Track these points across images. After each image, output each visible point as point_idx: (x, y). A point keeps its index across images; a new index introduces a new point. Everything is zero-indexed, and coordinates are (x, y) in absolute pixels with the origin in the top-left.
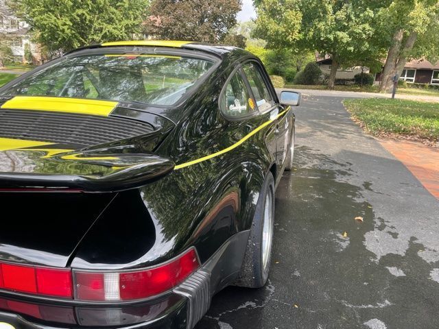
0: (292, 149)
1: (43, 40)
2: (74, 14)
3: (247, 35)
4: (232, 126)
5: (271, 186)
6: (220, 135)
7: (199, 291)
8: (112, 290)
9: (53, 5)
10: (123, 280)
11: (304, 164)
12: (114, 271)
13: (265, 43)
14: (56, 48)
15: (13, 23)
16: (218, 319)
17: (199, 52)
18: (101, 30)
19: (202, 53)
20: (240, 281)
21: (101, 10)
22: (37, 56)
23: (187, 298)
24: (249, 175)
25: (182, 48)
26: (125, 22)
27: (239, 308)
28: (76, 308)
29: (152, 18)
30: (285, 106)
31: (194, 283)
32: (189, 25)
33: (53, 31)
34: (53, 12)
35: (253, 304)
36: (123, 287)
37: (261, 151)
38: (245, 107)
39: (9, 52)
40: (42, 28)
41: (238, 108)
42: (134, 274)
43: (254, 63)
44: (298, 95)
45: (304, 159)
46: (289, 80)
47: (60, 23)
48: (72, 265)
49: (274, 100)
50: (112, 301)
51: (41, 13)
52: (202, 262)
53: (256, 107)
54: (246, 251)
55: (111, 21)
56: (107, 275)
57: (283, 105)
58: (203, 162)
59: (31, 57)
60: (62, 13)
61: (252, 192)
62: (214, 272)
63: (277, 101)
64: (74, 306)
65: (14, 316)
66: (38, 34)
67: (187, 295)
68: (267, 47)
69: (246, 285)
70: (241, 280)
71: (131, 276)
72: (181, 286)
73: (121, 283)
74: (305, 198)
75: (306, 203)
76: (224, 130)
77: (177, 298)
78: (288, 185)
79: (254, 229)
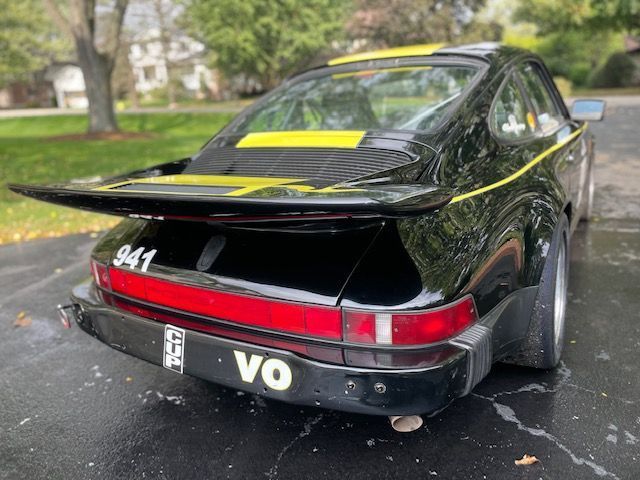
0: (592, 189)
1: (220, 65)
2: (258, 26)
3: (504, 20)
4: (502, 154)
5: (564, 233)
6: (485, 169)
7: (479, 346)
8: (384, 333)
9: (231, 17)
10: (396, 321)
11: (610, 211)
12: (385, 312)
13: (533, 28)
14: (236, 73)
15: (184, 47)
16: (492, 399)
17: (456, 58)
18: (291, 42)
19: (460, 58)
20: (522, 356)
21: (290, 14)
22: (213, 85)
23: (467, 351)
24: (536, 218)
25: (434, 55)
26: (325, 26)
27: (520, 390)
28: (345, 351)
29: (359, 15)
30: (580, 123)
31: (473, 337)
32: (414, 18)
33: (233, 52)
34: (231, 25)
35: (541, 388)
36: (396, 330)
37: (550, 186)
38: (523, 126)
39: (181, 85)
40: (218, 48)
41: (513, 127)
42: (408, 317)
43: (532, 63)
44: (602, 104)
45: (611, 204)
46: (578, 83)
47: (240, 39)
48: (342, 304)
49: (563, 114)
50: (384, 345)
51: (217, 28)
52: (481, 316)
53: (538, 126)
54: (532, 314)
55: (304, 28)
56: (377, 315)
57: (577, 122)
58: (475, 197)
59: (205, 89)
60: (242, 26)
61: (540, 241)
62: (495, 328)
63: (567, 116)
64: (343, 348)
65: (287, 353)
66: (214, 57)
67: (467, 347)
68: (540, 35)
69: (530, 363)
70: (524, 353)
71: (405, 318)
72: (458, 338)
73: (394, 326)
74: (614, 259)
75: (617, 268)
76: (491, 160)
77: (453, 350)
78: (585, 243)
79: (542, 287)
